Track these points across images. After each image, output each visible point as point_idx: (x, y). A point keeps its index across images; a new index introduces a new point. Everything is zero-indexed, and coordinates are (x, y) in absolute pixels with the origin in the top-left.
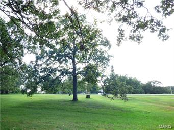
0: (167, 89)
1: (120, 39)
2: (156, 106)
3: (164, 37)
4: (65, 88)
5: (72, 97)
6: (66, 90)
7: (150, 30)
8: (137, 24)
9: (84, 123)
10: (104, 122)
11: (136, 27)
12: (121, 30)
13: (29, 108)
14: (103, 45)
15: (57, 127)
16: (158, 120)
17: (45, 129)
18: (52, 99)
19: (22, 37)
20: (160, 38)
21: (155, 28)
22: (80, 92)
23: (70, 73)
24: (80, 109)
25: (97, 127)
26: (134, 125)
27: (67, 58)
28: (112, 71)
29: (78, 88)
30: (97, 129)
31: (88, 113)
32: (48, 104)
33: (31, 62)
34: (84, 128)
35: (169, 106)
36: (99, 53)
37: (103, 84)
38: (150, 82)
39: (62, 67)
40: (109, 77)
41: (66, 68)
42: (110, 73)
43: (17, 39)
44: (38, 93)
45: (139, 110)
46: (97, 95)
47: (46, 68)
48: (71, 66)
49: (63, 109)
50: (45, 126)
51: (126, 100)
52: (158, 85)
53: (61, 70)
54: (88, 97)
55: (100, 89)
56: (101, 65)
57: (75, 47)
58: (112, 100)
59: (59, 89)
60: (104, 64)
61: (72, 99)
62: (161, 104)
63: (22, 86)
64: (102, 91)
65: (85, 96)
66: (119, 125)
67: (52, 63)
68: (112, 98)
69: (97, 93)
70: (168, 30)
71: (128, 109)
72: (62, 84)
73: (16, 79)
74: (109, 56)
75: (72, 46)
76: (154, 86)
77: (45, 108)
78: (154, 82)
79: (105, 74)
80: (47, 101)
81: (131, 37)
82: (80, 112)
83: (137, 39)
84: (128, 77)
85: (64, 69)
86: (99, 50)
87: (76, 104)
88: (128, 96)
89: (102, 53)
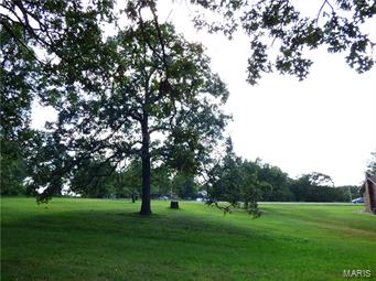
0: (341, 192)
1: (256, 66)
2: (320, 228)
3: (361, 61)
4: (123, 185)
5: (138, 205)
6: (126, 189)
7: (329, 46)
8: (295, 36)
9: (165, 264)
10: (210, 262)
11: (291, 44)
12: (260, 45)
13: (39, 227)
14: (210, 91)
15: (100, 275)
16: (328, 259)
17: (72, 277)
18: (95, 209)
19: (29, 69)
20: (352, 66)
21: (341, 41)
22: (158, 196)
23: (136, 151)
24: (156, 231)
25: (195, 274)
26: (276, 270)
27: (130, 118)
28: (229, 150)
29: (152, 186)
30: (194, 279)
31: (174, 240)
32: (85, 219)
33: (49, 125)
34: (164, 276)
35: (347, 228)
36: (200, 110)
37: (208, 178)
38: (308, 177)
39: (118, 138)
40: (222, 164)
41: (126, 140)
42: (224, 154)
43: (17, 73)
44: (65, 196)
45: (286, 234)
46: (193, 202)
47: (82, 140)
48: (138, 136)
49: (118, 232)
50: (73, 271)
51: (257, 213)
52: (323, 184)
53: (116, 145)
54: (174, 206)
55: (201, 189)
56: (204, 135)
57: (147, 95)
58: (228, 214)
59: (111, 187)
60: (212, 133)
61: (139, 209)
62: (331, 223)
63: (28, 178)
64: (204, 193)
65: (168, 204)
66: (243, 269)
67: (95, 127)
68: (227, 209)
69: (194, 198)
70: (373, 45)
71: (261, 234)
72: (118, 176)
73: (14, 163)
74: (222, 116)
75: (142, 93)
76: (315, 185)
77: (78, 228)
78: (316, 177)
79: (212, 156)
80: (82, 213)
81: (281, 62)
82: (156, 238)
83: (297, 69)
84: (262, 164)
85: (123, 143)
86: (202, 103)
87: (147, 221)
88: (261, 204)
89: (207, 110)
